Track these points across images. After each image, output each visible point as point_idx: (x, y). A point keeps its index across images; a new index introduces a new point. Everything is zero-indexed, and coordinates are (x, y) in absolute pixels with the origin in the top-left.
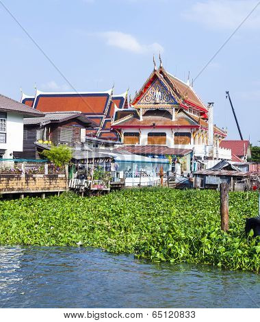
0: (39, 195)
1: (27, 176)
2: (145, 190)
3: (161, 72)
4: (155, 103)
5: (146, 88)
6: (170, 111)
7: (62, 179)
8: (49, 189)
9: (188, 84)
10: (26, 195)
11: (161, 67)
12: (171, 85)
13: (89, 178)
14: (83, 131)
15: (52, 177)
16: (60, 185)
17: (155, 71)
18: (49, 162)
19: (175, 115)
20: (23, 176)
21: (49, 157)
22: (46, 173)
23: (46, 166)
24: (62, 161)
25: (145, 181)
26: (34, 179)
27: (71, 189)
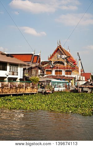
0: (28, 94)
1: (25, 87)
2: (61, 92)
3: (60, 47)
4: (58, 59)
5: (54, 53)
6: (64, 62)
7: (36, 88)
8: (32, 92)
9: (68, 51)
10: (25, 94)
11: (60, 45)
12: (64, 52)
13: (46, 88)
14: (39, 71)
15: (33, 88)
16: (35, 91)
17: (58, 47)
18: (32, 82)
19: (65, 63)
20: (24, 87)
21: (32, 80)
22: (31, 86)
23: (31, 84)
24: (36, 82)
25: (60, 89)
26: (27, 88)
27: (39, 92)
